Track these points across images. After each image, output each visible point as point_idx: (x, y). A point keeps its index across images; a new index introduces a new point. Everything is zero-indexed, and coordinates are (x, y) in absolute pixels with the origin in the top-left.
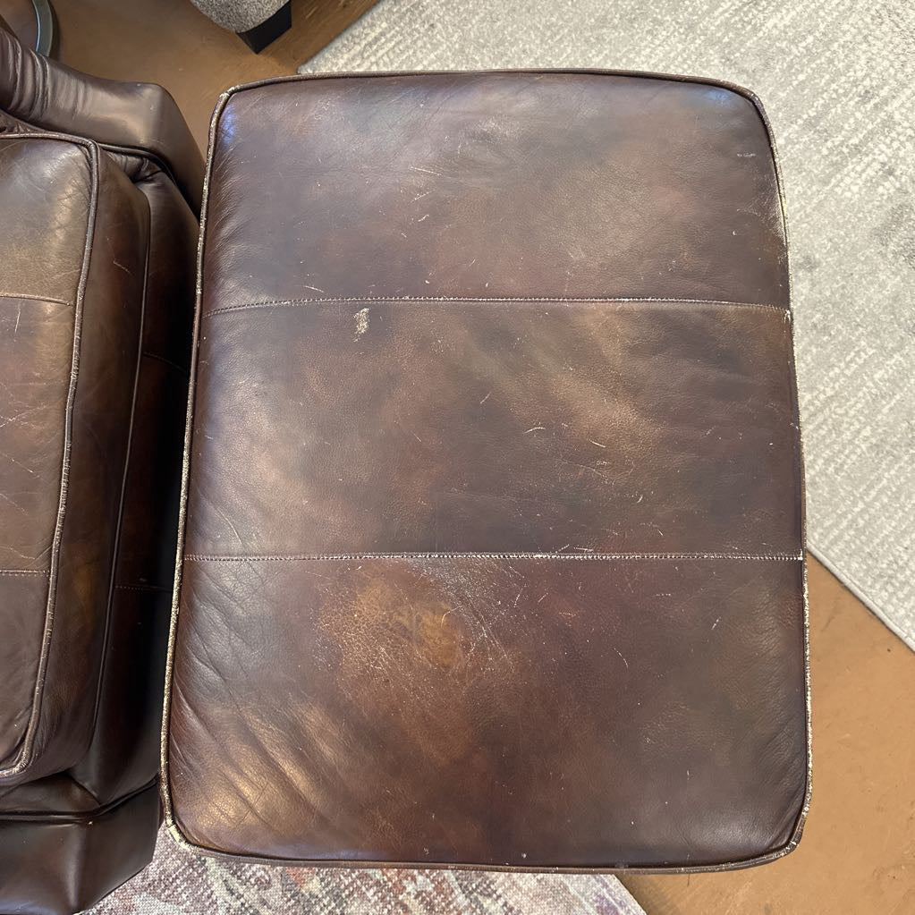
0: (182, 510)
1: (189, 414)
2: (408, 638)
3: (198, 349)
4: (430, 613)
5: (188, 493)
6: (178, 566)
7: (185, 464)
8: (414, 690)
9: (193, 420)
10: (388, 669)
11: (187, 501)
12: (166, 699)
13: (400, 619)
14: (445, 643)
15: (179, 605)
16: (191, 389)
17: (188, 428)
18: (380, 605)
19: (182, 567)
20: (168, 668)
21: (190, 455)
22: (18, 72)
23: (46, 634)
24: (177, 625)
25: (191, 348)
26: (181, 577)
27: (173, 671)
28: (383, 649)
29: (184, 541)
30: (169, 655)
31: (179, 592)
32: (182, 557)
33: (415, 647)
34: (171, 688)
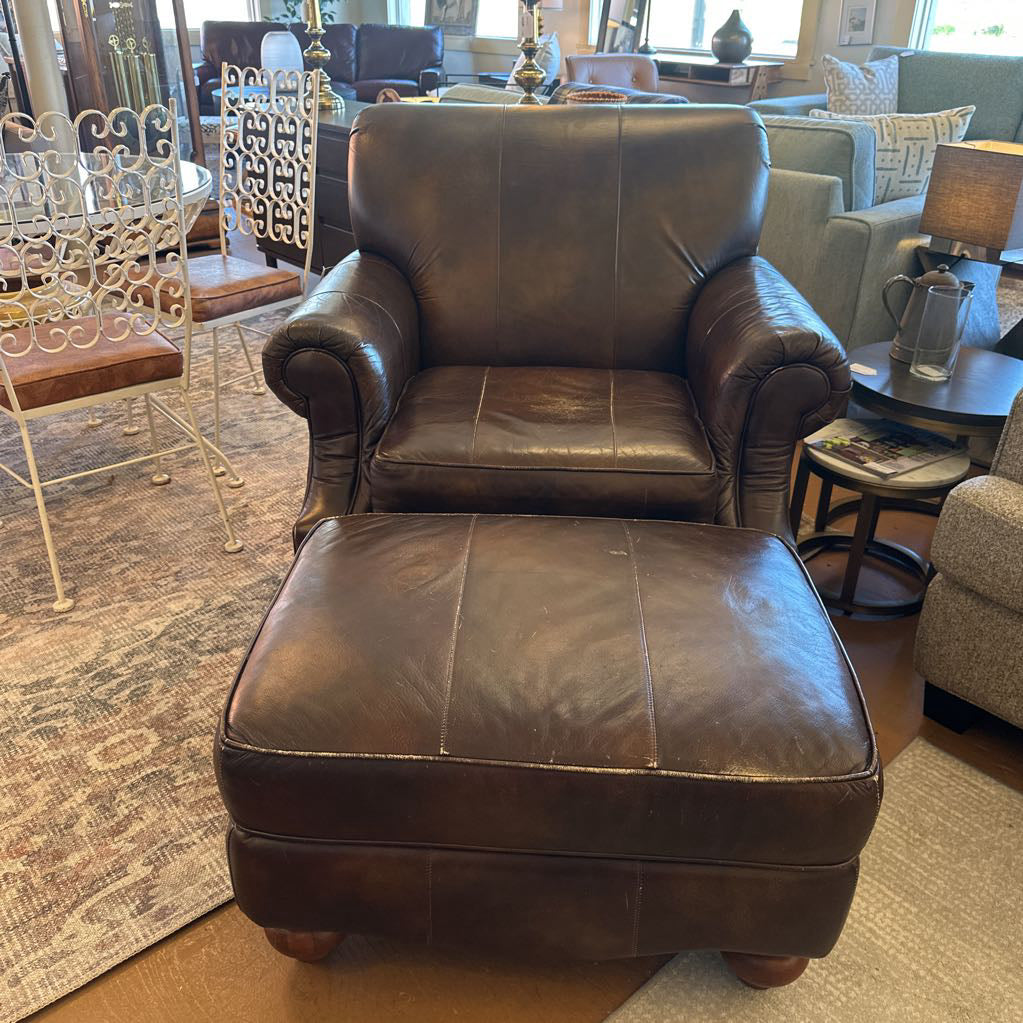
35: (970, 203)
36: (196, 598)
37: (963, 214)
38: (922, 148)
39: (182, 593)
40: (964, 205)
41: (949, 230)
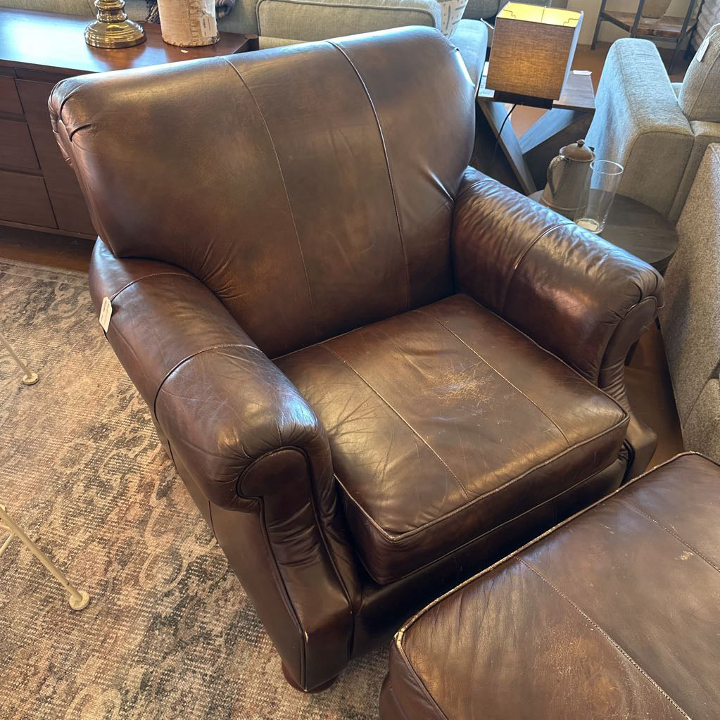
0: (532, 542)
1: (570, 519)
2: (587, 677)
3: (596, 505)
4: (608, 680)
5: (540, 540)
6: (509, 556)
7: (550, 531)
8: (568, 698)
9: (569, 522)
10: (564, 677)
11: (537, 542)
12: (453, 590)
13: (591, 667)
14: (603, 698)
15: (494, 568)
16: (580, 513)
17: (565, 522)
18: (587, 652)
19: (510, 558)
20: (466, 582)
21: (555, 530)
22: (616, 383)
23: (449, 515)
24: (486, 573)
25: (594, 502)
26: (506, 561)
27: (467, 585)
28: (570, 668)
29: (521, 552)
30: (472, 579)
31: (500, 564)
32: (514, 555)
33: (586, 683)
34: (459, 589)
35: (529, 65)
36: (104, 690)
37: (524, 73)
38: (450, 8)
39: (83, 693)
40: (524, 66)
41: (513, 86)
